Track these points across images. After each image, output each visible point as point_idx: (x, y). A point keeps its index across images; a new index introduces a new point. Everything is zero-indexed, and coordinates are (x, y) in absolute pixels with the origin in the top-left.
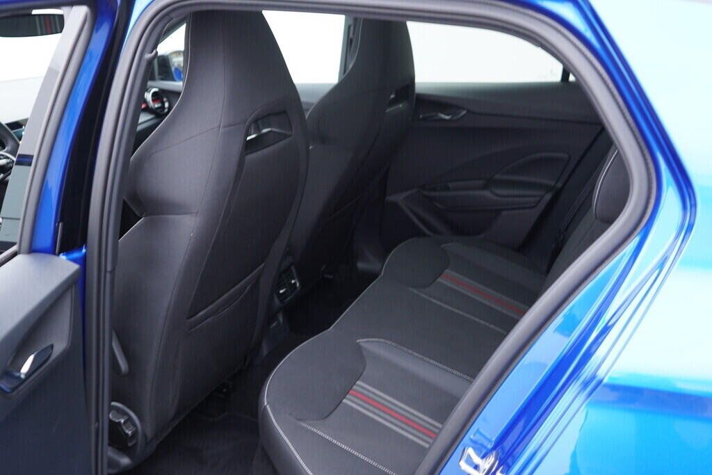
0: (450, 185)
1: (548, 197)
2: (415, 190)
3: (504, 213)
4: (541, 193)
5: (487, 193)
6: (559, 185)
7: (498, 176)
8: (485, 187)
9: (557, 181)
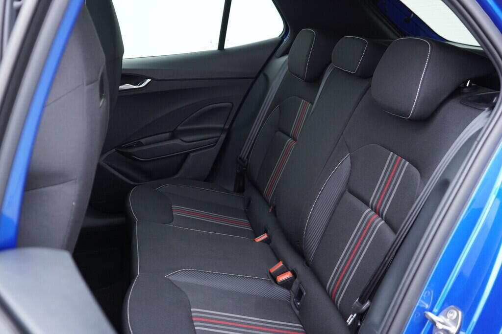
0: (143, 141)
1: (223, 136)
2: (114, 150)
3: (192, 154)
4: (218, 134)
5: (177, 141)
6: (227, 127)
7: (179, 128)
8: (172, 137)
9: (225, 125)
